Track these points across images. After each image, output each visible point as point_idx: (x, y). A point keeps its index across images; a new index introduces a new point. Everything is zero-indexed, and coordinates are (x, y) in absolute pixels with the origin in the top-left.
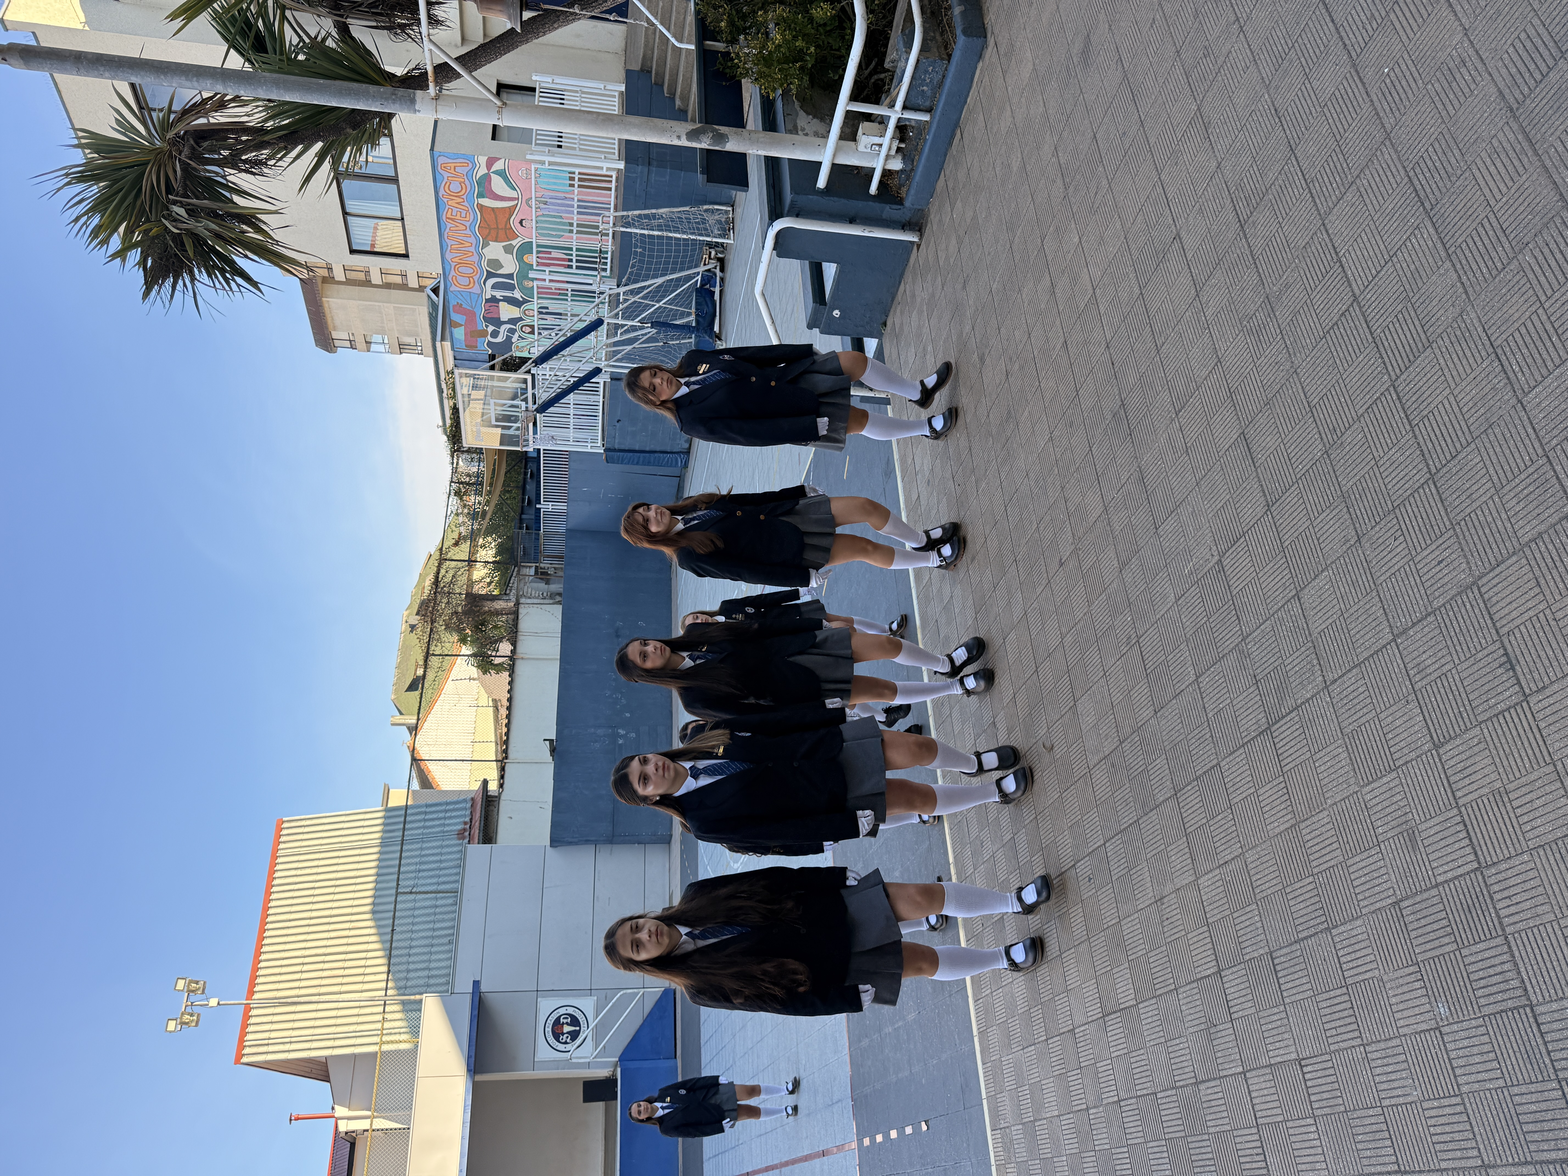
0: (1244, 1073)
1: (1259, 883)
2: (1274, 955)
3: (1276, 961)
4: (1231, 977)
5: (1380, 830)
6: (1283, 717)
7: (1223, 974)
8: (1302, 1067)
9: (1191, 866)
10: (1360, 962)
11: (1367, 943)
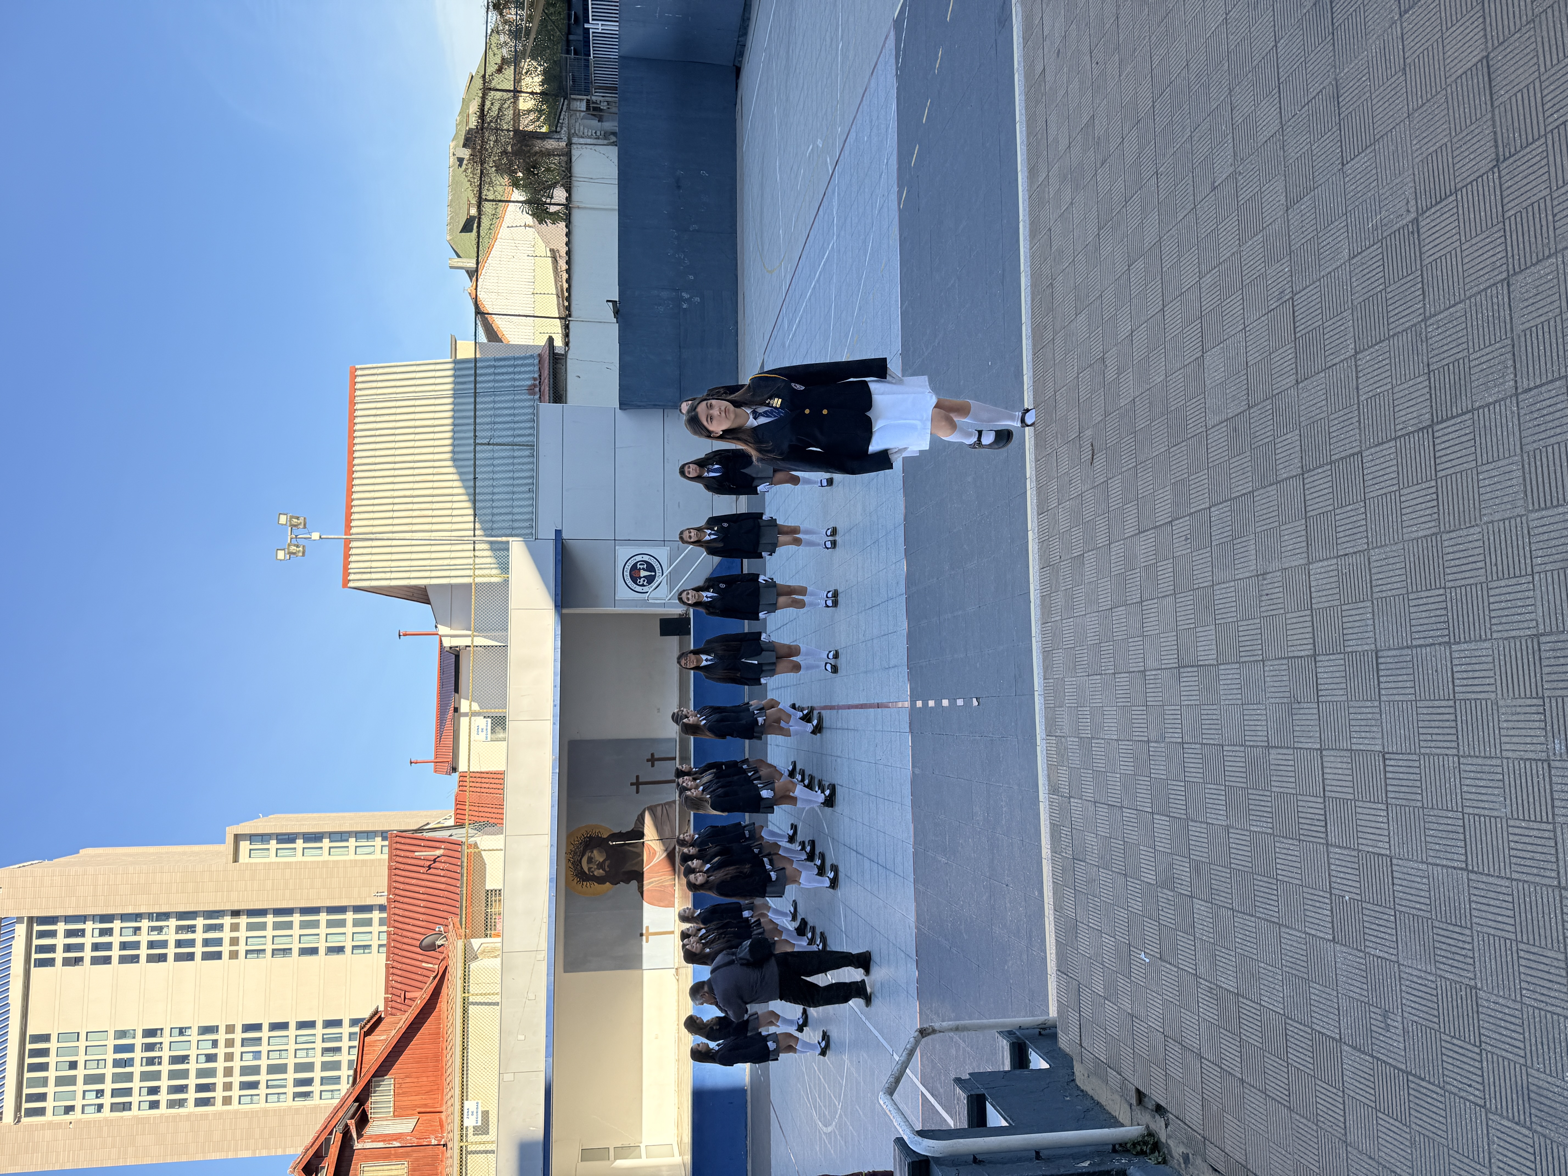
0: (1321, 750)
1: (1380, 582)
2: (1380, 654)
3: (1380, 660)
4: (1326, 664)
5: (1539, 561)
6: (1453, 417)
7: (1318, 658)
8: (1384, 759)
9: (1305, 549)
10: (1476, 682)
11: (1491, 666)
